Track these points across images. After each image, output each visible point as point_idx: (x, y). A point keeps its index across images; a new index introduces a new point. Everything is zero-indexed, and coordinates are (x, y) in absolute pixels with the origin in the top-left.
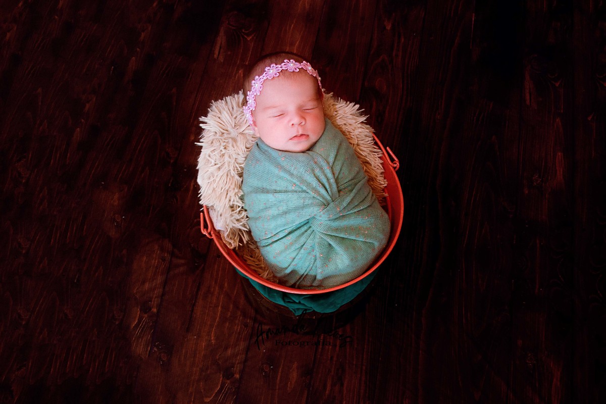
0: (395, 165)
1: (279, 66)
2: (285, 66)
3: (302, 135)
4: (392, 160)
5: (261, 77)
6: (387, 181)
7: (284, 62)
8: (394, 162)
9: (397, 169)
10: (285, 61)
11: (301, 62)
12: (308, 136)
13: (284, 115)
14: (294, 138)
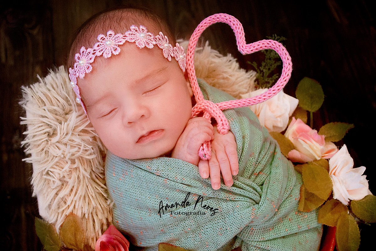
3: (151, 132)
12: (163, 130)
13: (116, 110)
14: (141, 139)
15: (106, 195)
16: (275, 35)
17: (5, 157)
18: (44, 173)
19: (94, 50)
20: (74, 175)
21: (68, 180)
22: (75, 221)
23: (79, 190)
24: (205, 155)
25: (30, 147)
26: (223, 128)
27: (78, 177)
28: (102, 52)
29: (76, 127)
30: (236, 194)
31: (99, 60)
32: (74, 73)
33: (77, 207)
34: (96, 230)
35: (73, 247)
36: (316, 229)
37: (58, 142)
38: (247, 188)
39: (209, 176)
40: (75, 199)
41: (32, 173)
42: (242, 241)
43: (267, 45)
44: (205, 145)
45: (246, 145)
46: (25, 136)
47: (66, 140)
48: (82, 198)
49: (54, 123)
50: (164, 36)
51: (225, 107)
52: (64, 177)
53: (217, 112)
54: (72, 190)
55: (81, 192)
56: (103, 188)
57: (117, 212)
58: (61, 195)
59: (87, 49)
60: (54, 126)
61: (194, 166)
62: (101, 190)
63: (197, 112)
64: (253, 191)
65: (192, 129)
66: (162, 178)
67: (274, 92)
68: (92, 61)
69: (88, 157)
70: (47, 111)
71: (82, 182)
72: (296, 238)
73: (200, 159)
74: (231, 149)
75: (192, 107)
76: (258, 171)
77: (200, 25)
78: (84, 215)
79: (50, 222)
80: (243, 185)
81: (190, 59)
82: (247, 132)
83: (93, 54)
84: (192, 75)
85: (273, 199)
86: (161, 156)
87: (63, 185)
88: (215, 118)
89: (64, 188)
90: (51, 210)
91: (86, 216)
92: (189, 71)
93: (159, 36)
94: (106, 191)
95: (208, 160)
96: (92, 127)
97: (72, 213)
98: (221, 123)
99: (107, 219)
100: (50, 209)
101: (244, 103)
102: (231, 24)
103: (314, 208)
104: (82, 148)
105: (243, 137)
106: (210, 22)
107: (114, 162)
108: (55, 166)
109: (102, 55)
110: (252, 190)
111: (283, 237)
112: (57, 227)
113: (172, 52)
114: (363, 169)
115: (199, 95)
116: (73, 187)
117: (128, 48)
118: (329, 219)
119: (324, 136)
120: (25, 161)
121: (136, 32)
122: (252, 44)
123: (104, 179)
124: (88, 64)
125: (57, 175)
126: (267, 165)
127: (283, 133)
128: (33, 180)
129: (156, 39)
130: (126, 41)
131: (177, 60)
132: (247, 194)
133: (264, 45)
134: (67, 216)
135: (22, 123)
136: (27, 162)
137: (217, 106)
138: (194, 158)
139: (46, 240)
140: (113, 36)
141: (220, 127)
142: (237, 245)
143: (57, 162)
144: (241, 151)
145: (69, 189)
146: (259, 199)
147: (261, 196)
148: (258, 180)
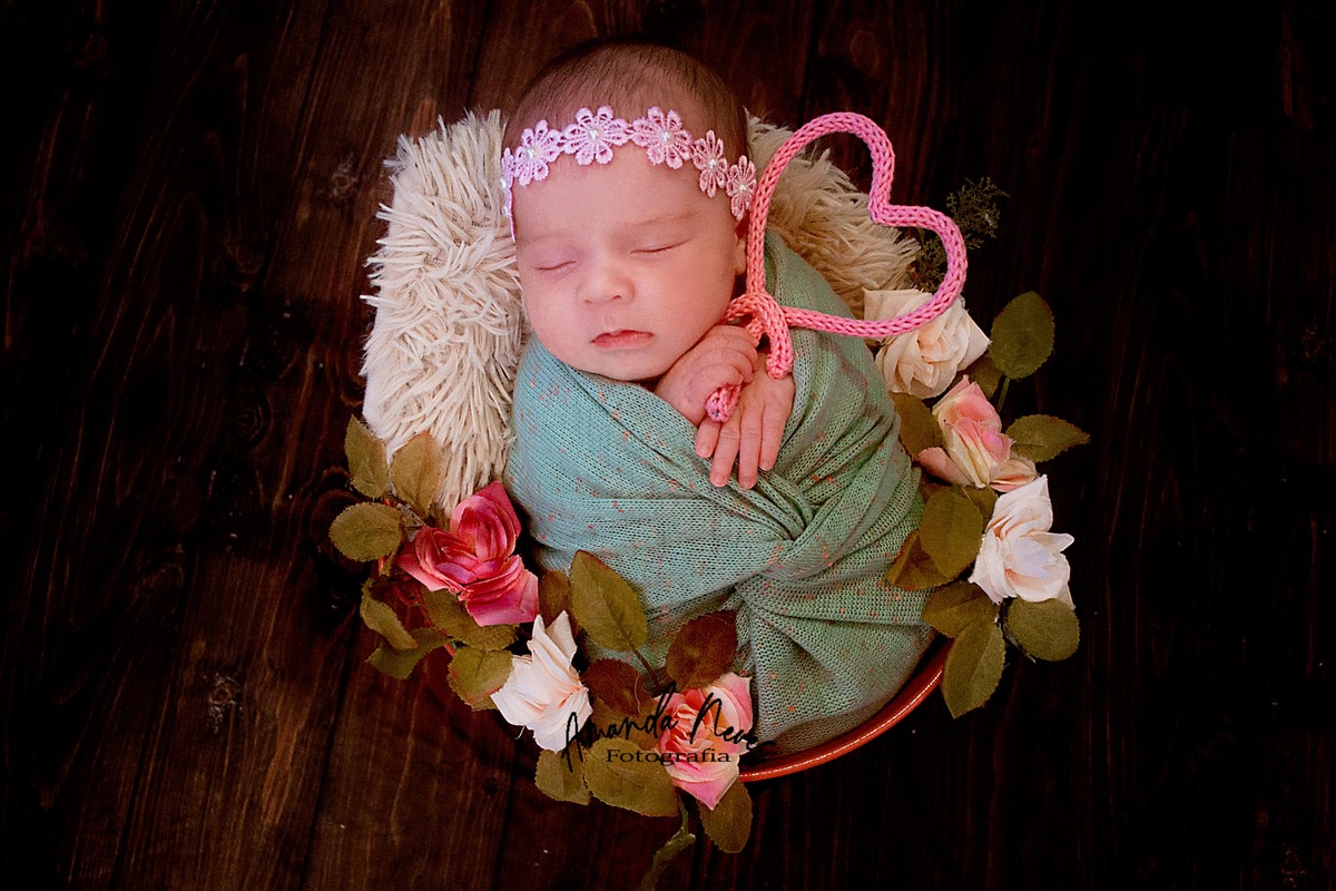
12: (651, 335)
13: (573, 265)
14: (603, 339)
15: (506, 417)
16: (986, 179)
17: (304, 214)
18: (397, 335)
19: (563, 138)
20: (453, 359)
21: (439, 365)
22: (428, 451)
23: (456, 391)
24: (718, 411)
25: (380, 272)
26: (777, 366)
27: (461, 366)
28: (577, 148)
29: (486, 261)
30: (755, 507)
31: (566, 162)
32: (513, 166)
33: (440, 423)
34: (465, 482)
35: (409, 499)
36: (916, 629)
37: (441, 280)
38: (782, 502)
39: (713, 456)
40: (441, 407)
41: (372, 328)
42: (743, 602)
43: (929, 222)
44: (724, 392)
45: (812, 416)
46: (379, 247)
47: (459, 283)
48: (455, 409)
49: (444, 240)
50: (716, 140)
51: (799, 321)
52: (433, 354)
53: (777, 327)
54: (440, 386)
55: (456, 397)
56: (503, 399)
57: (517, 459)
58: (417, 389)
59: (549, 128)
60: (441, 244)
61: (691, 425)
62: (497, 404)
63: (738, 312)
64: (792, 511)
65: (710, 350)
66: (621, 428)
67: (907, 325)
68: (552, 159)
69: (491, 330)
70: (437, 207)
71: (465, 375)
72: (860, 633)
73: (706, 416)
74: (774, 416)
75: (732, 299)
76: (824, 474)
77: (810, 125)
78: (451, 443)
79: (380, 437)
80: (775, 493)
81: (763, 193)
82: (824, 391)
83: (559, 145)
84: (756, 229)
85: (829, 540)
86: (634, 382)
87: (426, 370)
88: (769, 339)
89: (426, 376)
90: (387, 414)
91: (454, 447)
92: (752, 218)
93: (702, 140)
94: (509, 409)
95: (721, 424)
96: (517, 269)
97: (427, 432)
98: (778, 353)
99: (493, 466)
100: (385, 411)
101: (840, 327)
102: (873, 148)
103: (924, 584)
104: (486, 307)
105: (812, 397)
106: (831, 126)
107: (542, 358)
108: (421, 329)
109: (575, 154)
110: (790, 508)
111: (832, 622)
112: (390, 451)
113: (724, 177)
114: (1067, 540)
115: (757, 277)
116: (445, 381)
117: (629, 155)
118: (949, 619)
119: (1011, 441)
120: (365, 300)
121: (656, 125)
122: (898, 206)
123: (511, 381)
124: (542, 162)
125: (420, 348)
126: (852, 466)
127: (931, 402)
128: (370, 342)
129: (695, 146)
130: (630, 140)
131: (730, 194)
132: (775, 513)
133: (921, 219)
134: (415, 436)
135: (380, 215)
136: (369, 303)
137: (782, 313)
138: (695, 410)
139: (361, 467)
140: (608, 120)
141: (771, 362)
142: (729, 605)
143: (429, 322)
144: (796, 424)
145: (437, 383)
146: (800, 530)
147: (806, 526)
148: (817, 492)
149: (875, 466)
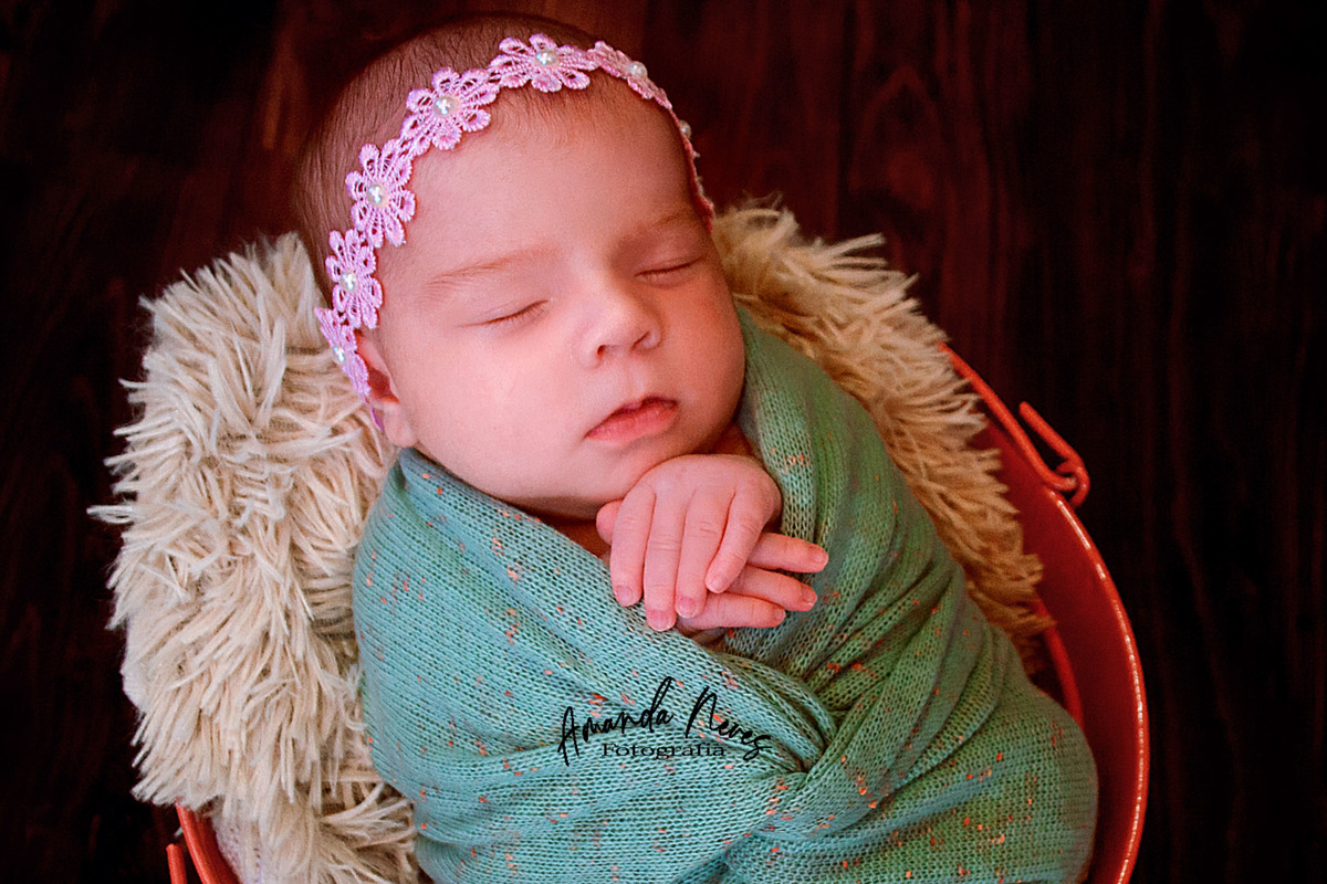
0: (1070, 483)
1: (481, 76)
2: (509, 72)
3: (649, 402)
4: (1053, 460)
5: (393, 146)
6: (1042, 559)
7: (502, 53)
8: (1063, 468)
9: (1079, 498)
10: (504, 46)
11: (584, 42)
12: (674, 404)
19: (493, 74)
28: (525, 78)
68: (489, 98)
76: (846, 659)
83: (494, 81)
108: (181, 543)
109: (526, 84)
124: (469, 110)
126: (892, 641)
130: (598, 68)
146: (816, 751)
147: (826, 747)
148: (840, 688)
149: (930, 639)
